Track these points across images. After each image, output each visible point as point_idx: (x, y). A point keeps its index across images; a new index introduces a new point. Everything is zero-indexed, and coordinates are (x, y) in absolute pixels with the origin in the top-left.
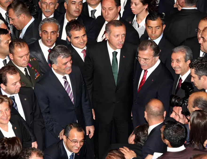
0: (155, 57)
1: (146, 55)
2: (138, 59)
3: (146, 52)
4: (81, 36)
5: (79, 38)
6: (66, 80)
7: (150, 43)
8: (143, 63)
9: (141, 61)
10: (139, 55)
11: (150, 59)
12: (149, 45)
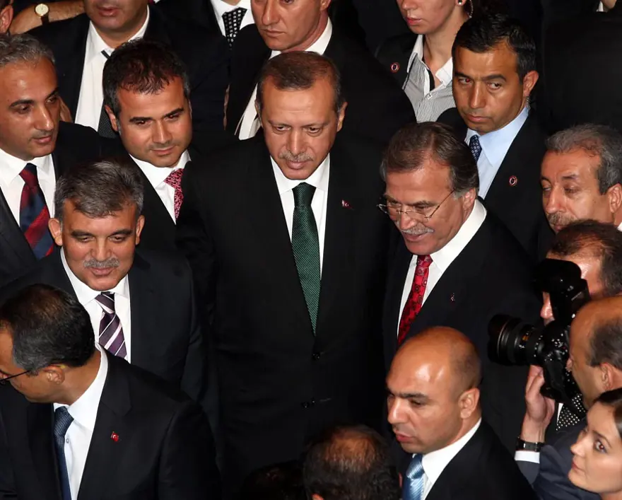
0: (460, 194)
1: (418, 189)
2: (386, 209)
3: (419, 175)
4: (161, 116)
5: (152, 122)
6: (109, 311)
7: (430, 135)
8: (413, 223)
9: (400, 217)
10: (390, 193)
11: (439, 202)
12: (428, 143)
